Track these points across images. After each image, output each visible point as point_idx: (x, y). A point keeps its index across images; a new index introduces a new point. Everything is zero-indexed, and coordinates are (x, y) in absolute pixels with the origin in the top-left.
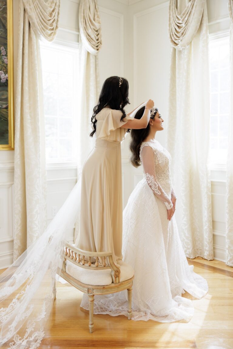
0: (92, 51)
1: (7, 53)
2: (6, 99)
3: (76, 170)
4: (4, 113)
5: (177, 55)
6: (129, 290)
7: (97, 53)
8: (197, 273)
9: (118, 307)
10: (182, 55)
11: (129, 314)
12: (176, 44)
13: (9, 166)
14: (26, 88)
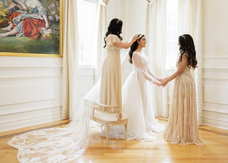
0: (104, 4)
1: (59, 5)
2: (59, 30)
3: (95, 69)
4: (57, 37)
5: (150, 8)
6: (125, 125)
7: (106, 6)
8: (160, 123)
9: (119, 135)
10: (153, 8)
11: (125, 137)
12: (150, 2)
13: (60, 66)
14: (69, 24)
